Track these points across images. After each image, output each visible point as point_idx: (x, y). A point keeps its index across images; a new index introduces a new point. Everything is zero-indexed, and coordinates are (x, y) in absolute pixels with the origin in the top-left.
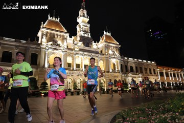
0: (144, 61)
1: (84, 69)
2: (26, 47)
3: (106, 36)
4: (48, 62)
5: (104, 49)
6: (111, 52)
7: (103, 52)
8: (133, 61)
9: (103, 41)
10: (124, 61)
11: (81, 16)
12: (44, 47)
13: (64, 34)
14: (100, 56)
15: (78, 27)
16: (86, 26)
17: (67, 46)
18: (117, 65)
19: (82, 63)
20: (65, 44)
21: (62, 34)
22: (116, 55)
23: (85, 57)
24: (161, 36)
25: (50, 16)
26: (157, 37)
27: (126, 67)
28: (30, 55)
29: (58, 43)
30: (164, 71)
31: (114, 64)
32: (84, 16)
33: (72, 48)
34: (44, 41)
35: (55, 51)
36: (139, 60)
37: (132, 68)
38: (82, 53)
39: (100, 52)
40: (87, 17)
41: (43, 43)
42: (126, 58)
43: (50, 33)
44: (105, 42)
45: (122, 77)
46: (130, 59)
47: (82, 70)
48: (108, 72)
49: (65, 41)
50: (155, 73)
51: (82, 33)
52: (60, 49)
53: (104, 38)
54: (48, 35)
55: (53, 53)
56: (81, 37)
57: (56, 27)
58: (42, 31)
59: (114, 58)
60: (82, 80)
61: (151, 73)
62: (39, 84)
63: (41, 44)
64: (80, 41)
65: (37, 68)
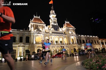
0: (91, 36)
1: (55, 43)
2: (23, 33)
3: (67, 24)
4: (35, 41)
5: (66, 31)
6: (70, 33)
7: (66, 33)
8: (84, 37)
9: (65, 26)
10: (79, 37)
11: (51, 14)
12: (33, 32)
13: (43, 25)
14: (64, 35)
15: (50, 20)
16: (55, 19)
17: (45, 31)
18: (75, 40)
19: (54, 40)
20: (44, 30)
21: (42, 25)
22: (73, 34)
23: (56, 36)
24: (99, 21)
25: (35, 16)
26: (97, 22)
27: (80, 40)
28: (25, 37)
29: (40, 30)
30: (104, 41)
31: (73, 39)
32: (53, 14)
33: (48, 32)
34: (32, 29)
35: (39, 34)
36: (88, 36)
37: (83, 41)
38: (53, 34)
39: (64, 33)
40: (55, 14)
41: (32, 31)
42: (79, 35)
43: (36, 25)
44: (67, 27)
45: (78, 46)
46: (82, 35)
47: (54, 44)
48: (70, 44)
49: (44, 29)
50: (98, 43)
51: (53, 23)
52: (41, 33)
53: (66, 25)
54: (34, 26)
55: (38, 36)
56: (52, 25)
57: (38, 21)
58: (31, 24)
59: (73, 36)
60: (55, 50)
61: (96, 43)
62: (31, 53)
63: (31, 31)
64: (52, 28)
65: (29, 44)
